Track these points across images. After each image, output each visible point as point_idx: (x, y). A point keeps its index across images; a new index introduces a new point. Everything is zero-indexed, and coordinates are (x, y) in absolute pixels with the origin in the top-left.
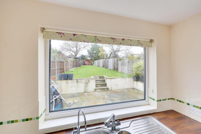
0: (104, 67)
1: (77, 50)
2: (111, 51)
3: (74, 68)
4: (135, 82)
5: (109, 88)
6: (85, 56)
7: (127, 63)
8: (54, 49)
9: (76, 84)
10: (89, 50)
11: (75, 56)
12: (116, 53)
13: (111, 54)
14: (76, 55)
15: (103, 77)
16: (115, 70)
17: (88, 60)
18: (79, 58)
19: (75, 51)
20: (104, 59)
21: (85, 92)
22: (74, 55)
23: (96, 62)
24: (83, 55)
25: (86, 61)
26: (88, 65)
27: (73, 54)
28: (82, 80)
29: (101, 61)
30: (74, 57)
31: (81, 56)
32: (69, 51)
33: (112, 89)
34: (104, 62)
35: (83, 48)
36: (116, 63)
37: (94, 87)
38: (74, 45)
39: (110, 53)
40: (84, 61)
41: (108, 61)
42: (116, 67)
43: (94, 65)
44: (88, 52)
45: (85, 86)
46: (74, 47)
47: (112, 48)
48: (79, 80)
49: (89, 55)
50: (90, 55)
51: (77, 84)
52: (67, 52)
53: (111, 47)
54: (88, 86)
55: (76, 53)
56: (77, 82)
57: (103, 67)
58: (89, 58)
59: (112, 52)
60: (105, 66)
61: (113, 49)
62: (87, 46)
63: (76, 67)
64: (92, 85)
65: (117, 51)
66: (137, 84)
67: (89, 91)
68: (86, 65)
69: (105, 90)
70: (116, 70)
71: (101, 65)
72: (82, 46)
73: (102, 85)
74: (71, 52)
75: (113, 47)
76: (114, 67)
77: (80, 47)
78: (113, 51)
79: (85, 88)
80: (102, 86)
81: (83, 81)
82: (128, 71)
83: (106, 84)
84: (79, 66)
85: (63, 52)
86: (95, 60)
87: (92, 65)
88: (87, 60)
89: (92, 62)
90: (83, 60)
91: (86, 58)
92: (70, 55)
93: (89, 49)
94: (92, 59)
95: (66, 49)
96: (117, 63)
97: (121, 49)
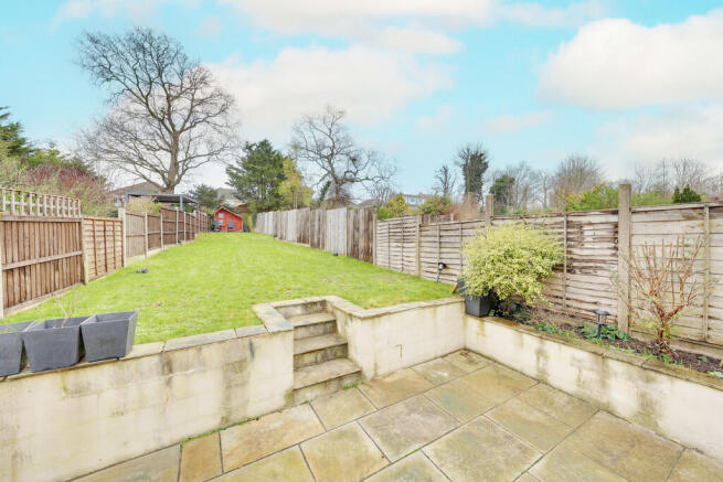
0: (304, 242)
1: (175, 164)
2: (328, 179)
3: (155, 251)
4: (473, 323)
5: (365, 370)
6: (213, 193)
7: (417, 229)
8: (44, 146)
9: (153, 384)
10: (231, 167)
11: (164, 190)
12: (343, 187)
13: (324, 191)
14: (170, 186)
15: (323, 303)
16: (357, 257)
17: (231, 209)
18: (185, 202)
19: (167, 167)
20: (304, 210)
21: (227, 423)
22: (161, 182)
23: (268, 219)
24: (204, 187)
25: (221, 215)
26: (230, 230)
27: (157, 179)
28: (205, 350)
29: (291, 218)
30: (160, 194)
31: (194, 190)
32: (130, 167)
33: (381, 371)
34: (307, 219)
35: (205, 159)
36: (362, 227)
37: (286, 378)
38: (163, 138)
39: (321, 185)
40: (213, 212)
41: (325, 217)
42: (362, 245)
43: (257, 230)
44: (231, 174)
45: (229, 387)
46: (161, 148)
47: (330, 169)
48: (178, 356)
49: (234, 188)
50: (240, 188)
51: (169, 382)
52: (122, 171)
53: (326, 164)
54: (244, 384)
55: (173, 175)
56: (168, 366)
57: (302, 240)
58: (233, 203)
59: (329, 183)
60: (310, 238)
61: (332, 172)
62: (222, 149)
63: (165, 243)
64: (273, 370)
65: (347, 180)
66: (482, 329)
67: (251, 411)
68: (220, 229)
69: (347, 382)
70: (361, 256)
71: (292, 234)
72: (203, 149)
73: (326, 355)
74: (146, 172)
75: (331, 165)
76: (355, 245)
77: (191, 152)
78: (331, 179)
79: (228, 398)
80: (325, 359)
81: (212, 354)
82: (420, 267)
83: (345, 346)
84: (188, 238)
85: (100, 168)
86: (261, 210)
87: (246, 229)
88: (226, 211)
89: (250, 218)
90: (204, 208)
91: (220, 201)
92: (142, 185)
93: (236, 166)
94: (245, 206)
95: (117, 152)
96: (367, 230)
97: (361, 175)
